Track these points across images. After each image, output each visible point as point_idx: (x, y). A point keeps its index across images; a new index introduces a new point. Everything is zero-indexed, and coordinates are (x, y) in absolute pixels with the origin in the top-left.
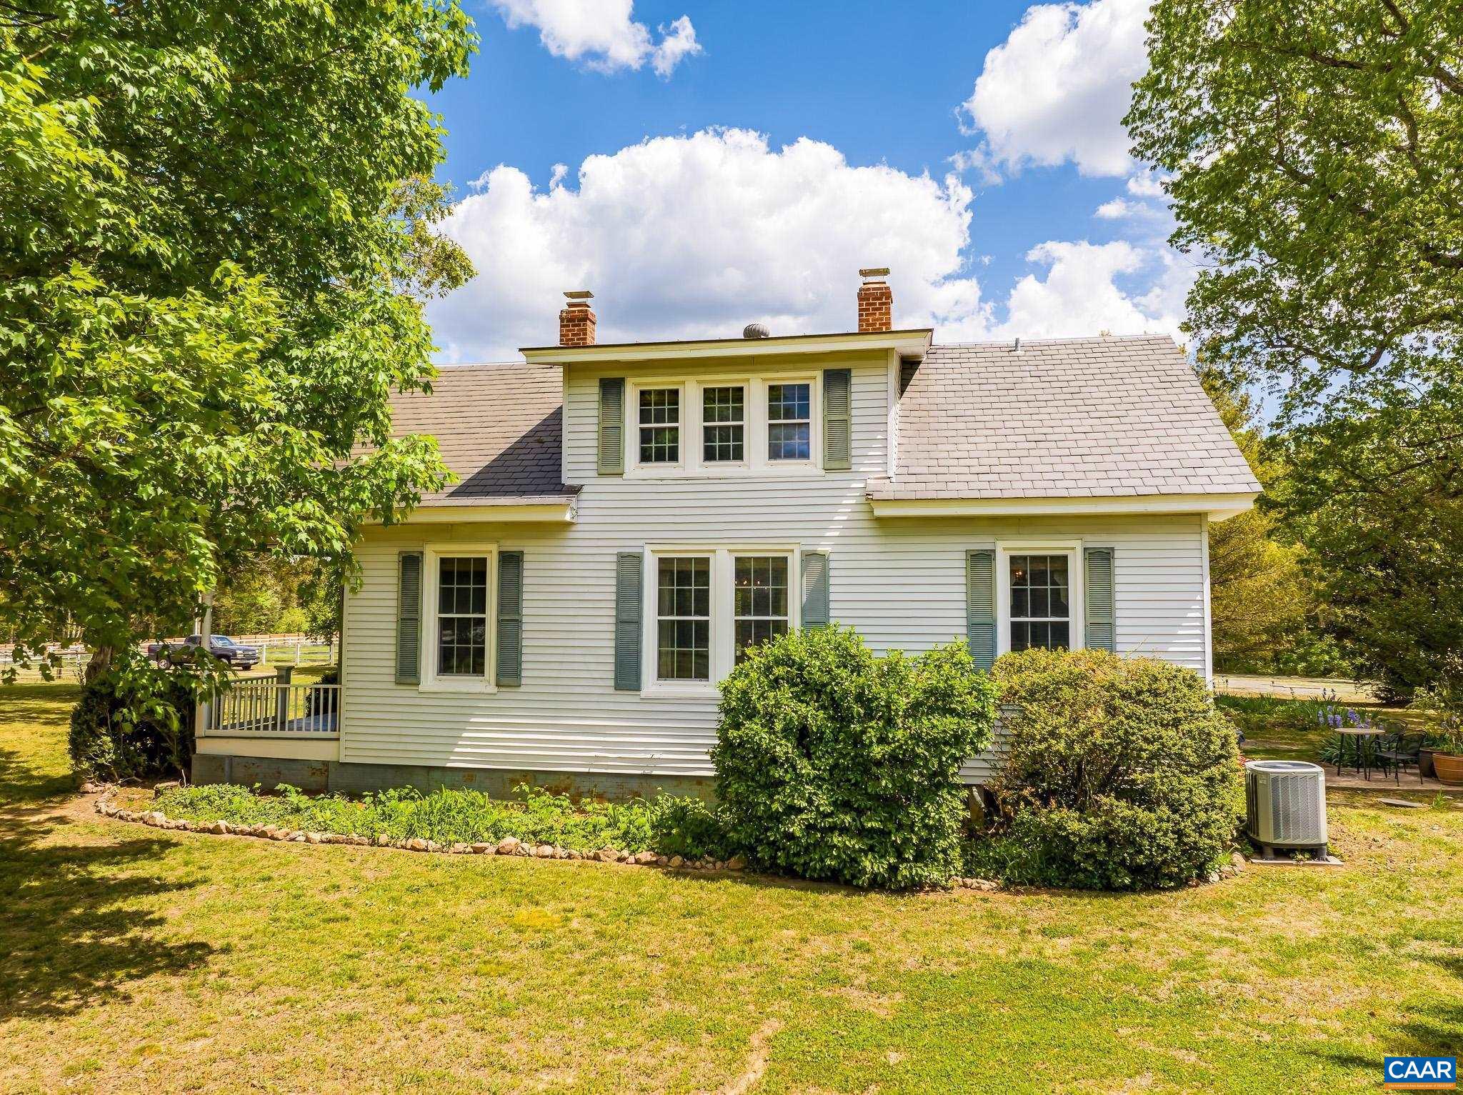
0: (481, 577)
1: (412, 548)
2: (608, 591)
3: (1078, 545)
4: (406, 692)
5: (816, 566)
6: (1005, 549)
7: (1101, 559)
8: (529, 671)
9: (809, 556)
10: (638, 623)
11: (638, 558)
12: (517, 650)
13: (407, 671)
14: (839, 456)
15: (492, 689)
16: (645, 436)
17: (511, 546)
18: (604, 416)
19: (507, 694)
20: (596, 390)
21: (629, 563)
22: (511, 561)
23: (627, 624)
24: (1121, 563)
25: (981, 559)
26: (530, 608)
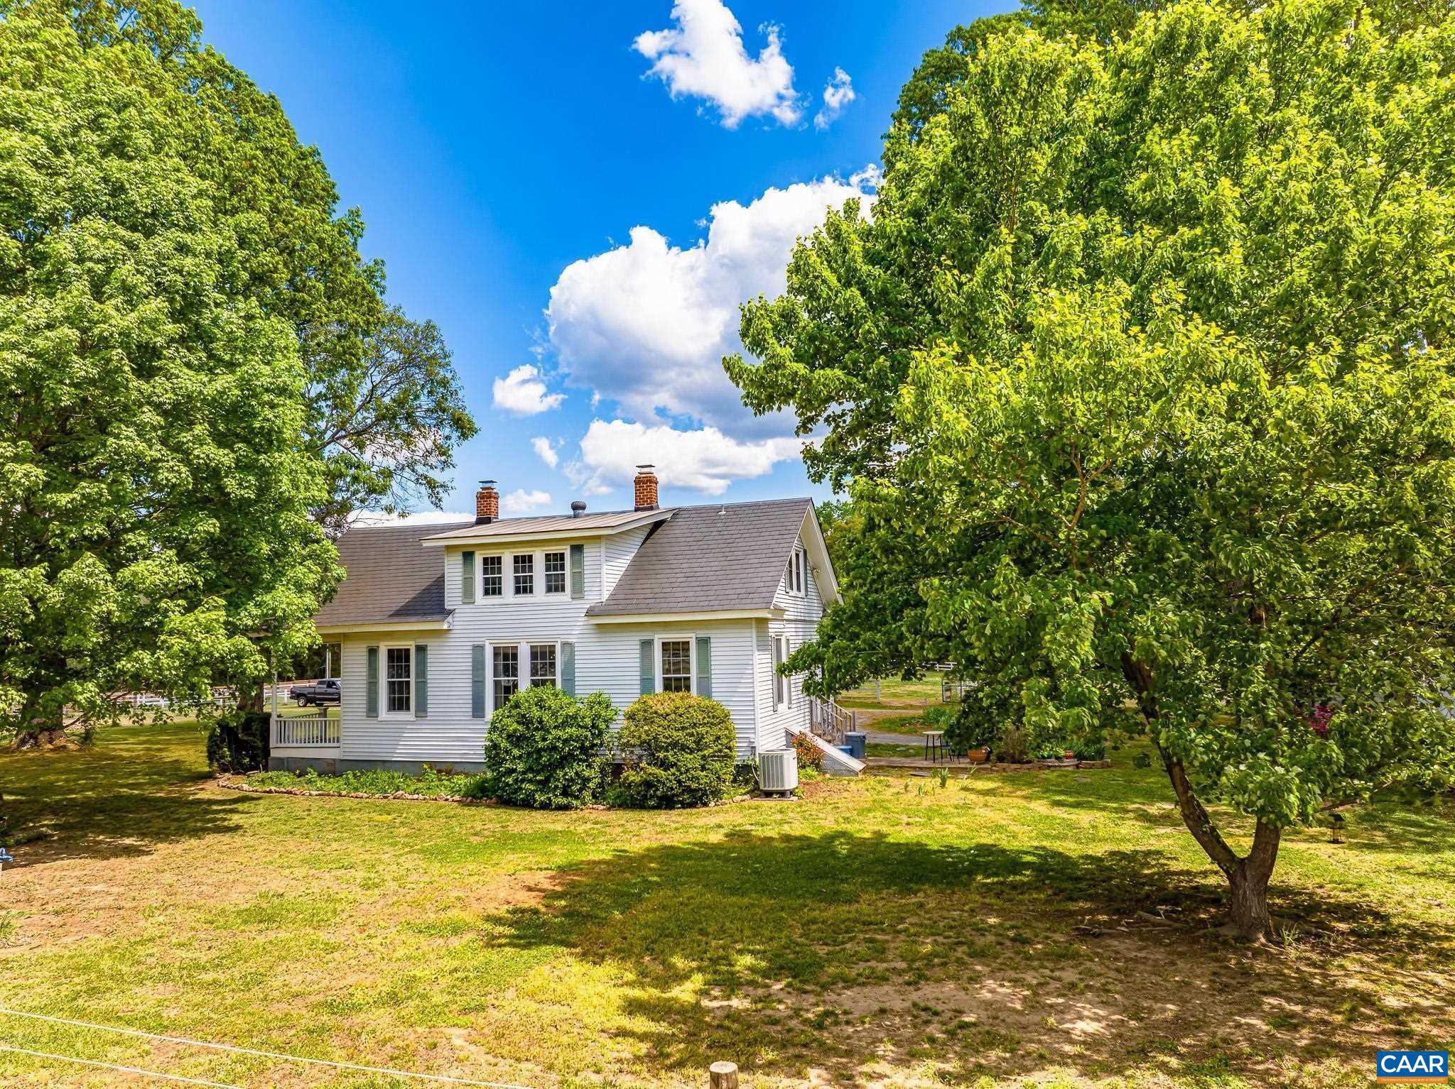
0: (407, 659)
1: (374, 644)
2: (468, 665)
3: (693, 635)
4: (372, 721)
5: (567, 649)
6: (658, 639)
7: (704, 643)
8: (431, 708)
9: (564, 644)
10: (483, 682)
11: (482, 647)
12: (425, 698)
13: (372, 710)
14: (578, 592)
15: (413, 719)
16: (486, 581)
17: (421, 642)
18: (465, 572)
19: (420, 721)
20: (461, 558)
21: (478, 650)
22: (421, 649)
23: (478, 684)
24: (714, 643)
25: (647, 645)
26: (431, 675)
